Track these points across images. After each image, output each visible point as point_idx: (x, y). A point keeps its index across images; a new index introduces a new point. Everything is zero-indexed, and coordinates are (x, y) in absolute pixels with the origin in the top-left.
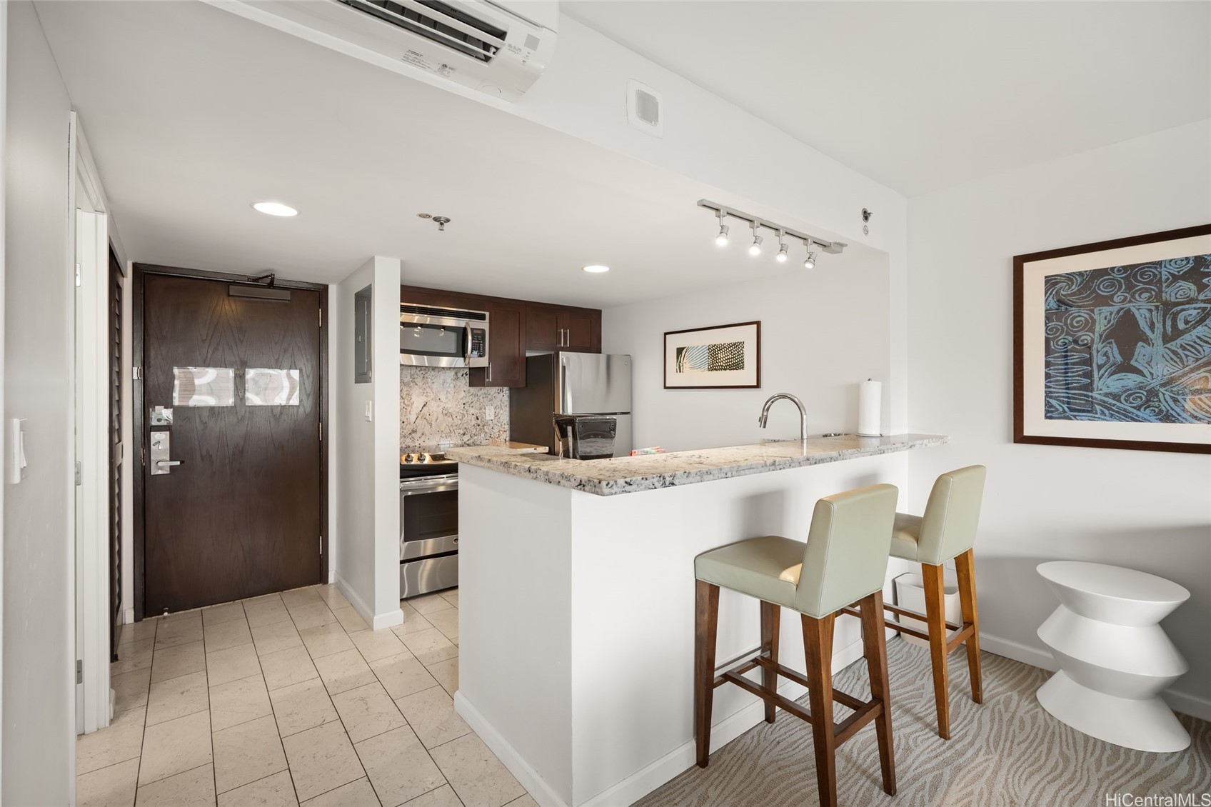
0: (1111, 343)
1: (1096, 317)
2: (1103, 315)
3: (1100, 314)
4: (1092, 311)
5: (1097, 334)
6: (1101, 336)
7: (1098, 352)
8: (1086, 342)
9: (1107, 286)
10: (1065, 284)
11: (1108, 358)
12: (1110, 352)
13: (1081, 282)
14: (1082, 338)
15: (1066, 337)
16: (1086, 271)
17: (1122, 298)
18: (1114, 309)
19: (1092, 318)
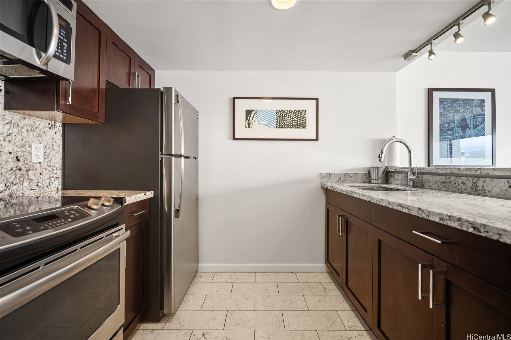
0: (459, 128)
1: (455, 117)
2: (457, 117)
3: (456, 116)
4: (454, 115)
5: (455, 124)
6: (457, 125)
7: (456, 131)
8: (452, 127)
9: (458, 106)
10: (446, 103)
11: (459, 133)
12: (459, 131)
13: (451, 103)
14: (451, 125)
15: (446, 124)
16: (452, 99)
17: (462, 111)
18: (460, 115)
19: (454, 117)
